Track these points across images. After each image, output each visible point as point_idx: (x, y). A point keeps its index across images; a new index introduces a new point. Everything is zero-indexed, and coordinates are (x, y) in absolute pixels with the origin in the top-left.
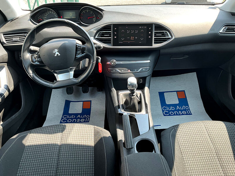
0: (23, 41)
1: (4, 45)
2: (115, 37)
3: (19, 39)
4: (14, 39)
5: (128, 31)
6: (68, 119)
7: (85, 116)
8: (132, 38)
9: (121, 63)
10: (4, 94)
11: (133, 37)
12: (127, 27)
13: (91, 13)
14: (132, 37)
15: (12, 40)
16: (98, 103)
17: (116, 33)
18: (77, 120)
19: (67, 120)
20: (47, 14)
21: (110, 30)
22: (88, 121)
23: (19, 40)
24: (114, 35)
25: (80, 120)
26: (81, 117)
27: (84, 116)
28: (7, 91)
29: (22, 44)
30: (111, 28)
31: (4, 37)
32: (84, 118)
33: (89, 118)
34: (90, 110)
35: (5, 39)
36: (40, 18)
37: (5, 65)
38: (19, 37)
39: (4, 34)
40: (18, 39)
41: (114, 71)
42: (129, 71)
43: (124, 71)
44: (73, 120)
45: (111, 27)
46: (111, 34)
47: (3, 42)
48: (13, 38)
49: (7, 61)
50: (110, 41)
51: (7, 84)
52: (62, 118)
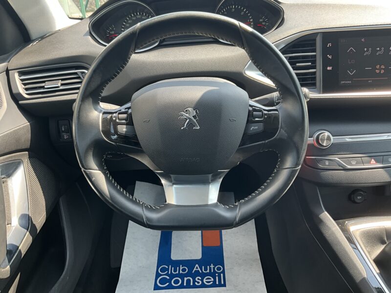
0: (78, 88)
1: (20, 102)
2: (329, 68)
3: (62, 85)
4: (48, 85)
5: (367, 51)
6: (172, 276)
7: (212, 266)
8: (380, 69)
9: (348, 139)
10: (19, 248)
11: (383, 67)
12: (363, 40)
13: (242, 13)
14: (378, 67)
15: (43, 87)
16: (238, 232)
17: (330, 57)
18: (194, 281)
19: (170, 281)
20: (130, 22)
21: (314, 51)
22: (222, 283)
23: (61, 88)
24: (326, 63)
25: (202, 280)
26: (202, 270)
27: (210, 270)
28: (28, 233)
29: (76, 96)
30: (314, 45)
31: (22, 80)
32: (210, 274)
33: (223, 272)
34: (220, 249)
35: (24, 87)
36: (111, 31)
37: (25, 157)
38: (62, 80)
39: (21, 73)
40: (59, 85)
41: (327, 163)
42: (373, 161)
43: (357, 163)
44: (186, 279)
45: (315, 40)
46: (315, 61)
47: (20, 94)
48: (44, 82)
49: (27, 145)
50: (314, 79)
51: (28, 213)
52: (158, 275)
